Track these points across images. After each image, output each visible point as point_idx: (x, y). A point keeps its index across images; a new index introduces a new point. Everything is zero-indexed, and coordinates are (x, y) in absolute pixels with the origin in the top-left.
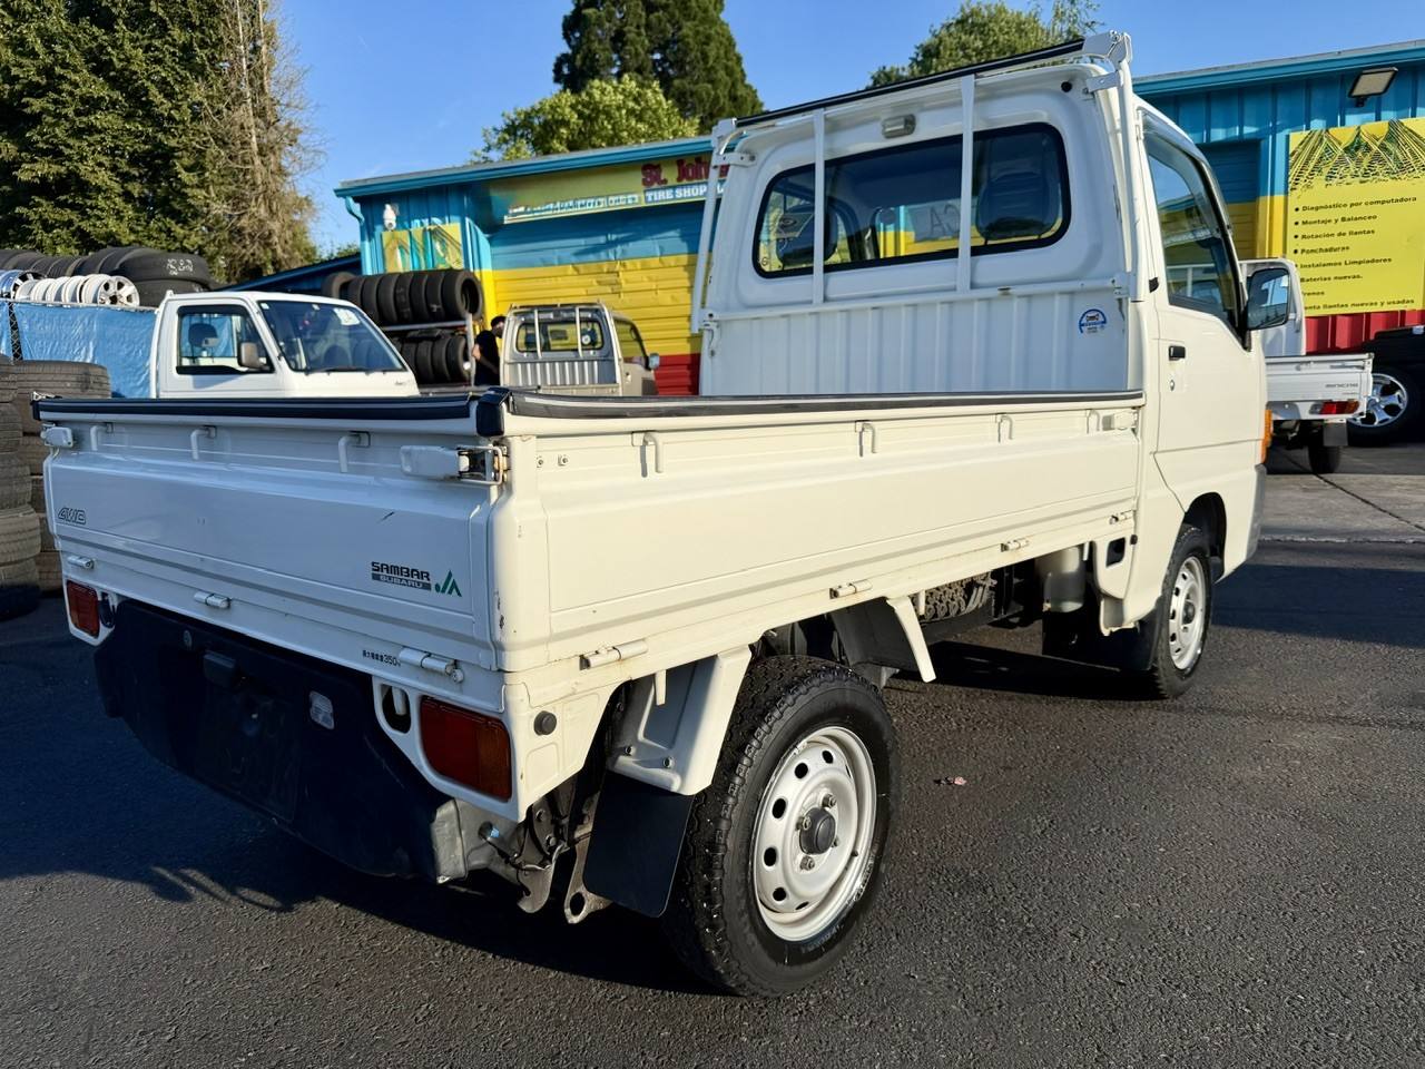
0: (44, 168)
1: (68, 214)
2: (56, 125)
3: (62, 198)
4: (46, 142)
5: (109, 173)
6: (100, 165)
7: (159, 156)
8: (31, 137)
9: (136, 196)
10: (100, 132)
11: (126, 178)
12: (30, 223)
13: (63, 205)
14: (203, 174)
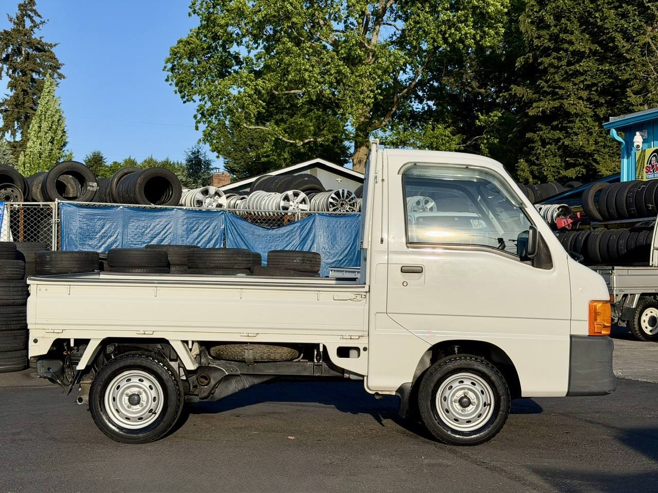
0: (546, 105)
1: (558, 134)
2: (556, 73)
3: (555, 123)
4: (549, 87)
5: (585, 102)
6: (581, 98)
7: (618, 87)
8: (539, 84)
9: (602, 117)
10: (582, 74)
11: (597, 105)
12: (533, 142)
13: (554, 128)
14: (646, 95)
